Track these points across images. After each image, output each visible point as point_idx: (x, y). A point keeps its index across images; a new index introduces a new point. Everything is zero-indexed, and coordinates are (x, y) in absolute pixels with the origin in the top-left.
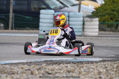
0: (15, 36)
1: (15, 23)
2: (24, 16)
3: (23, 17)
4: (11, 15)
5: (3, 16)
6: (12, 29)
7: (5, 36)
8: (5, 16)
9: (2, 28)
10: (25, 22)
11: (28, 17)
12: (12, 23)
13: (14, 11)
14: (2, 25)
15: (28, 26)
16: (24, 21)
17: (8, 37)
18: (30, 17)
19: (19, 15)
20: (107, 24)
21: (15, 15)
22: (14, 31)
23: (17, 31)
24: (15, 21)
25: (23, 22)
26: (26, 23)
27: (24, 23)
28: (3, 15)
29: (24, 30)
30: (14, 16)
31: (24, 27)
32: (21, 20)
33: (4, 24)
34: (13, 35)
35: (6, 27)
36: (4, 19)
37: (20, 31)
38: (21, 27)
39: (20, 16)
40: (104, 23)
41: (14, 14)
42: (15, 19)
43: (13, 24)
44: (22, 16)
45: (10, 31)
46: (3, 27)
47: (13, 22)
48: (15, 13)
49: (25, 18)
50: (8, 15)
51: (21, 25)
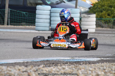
0: (11, 32)
1: (10, 18)
3: (19, 12)
4: (7, 10)
6: (8, 25)
8: (1, 11)
10: (21, 17)
11: (24, 13)
12: (8, 18)
13: (10, 6)
15: (24, 22)
17: (4, 33)
18: (26, 13)
20: (104, 20)
23: (13, 26)
24: (10, 16)
25: (18, 17)
26: (22, 19)
29: (19, 25)
31: (19, 23)
32: (17, 16)
34: (9, 30)
35: (2, 23)
37: (15, 26)
38: (17, 22)
39: (16, 12)
40: (101, 19)
41: (10, 9)
42: (10, 14)
43: (9, 20)
45: (6, 26)
49: (21, 13)
50: (4, 10)
51: (17, 20)
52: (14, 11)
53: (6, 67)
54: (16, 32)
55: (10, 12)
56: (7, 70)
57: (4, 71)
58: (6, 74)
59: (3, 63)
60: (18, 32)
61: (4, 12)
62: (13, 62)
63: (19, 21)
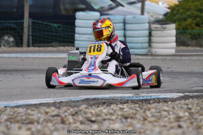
0: (34, 58)
1: (33, 36)
2: (48, 24)
3: (47, 25)
4: (27, 21)
5: (12, 23)
6: (28, 46)
7: (17, 57)
8: (16, 23)
9: (12, 44)
10: (50, 34)
11: (56, 25)
12: (29, 35)
13: (31, 16)
14: (12, 39)
15: (56, 41)
16: (48, 32)
17: (22, 60)
18: (59, 25)
19: (41, 22)
20: (191, 34)
21: (32, 22)
22: (31, 48)
23: (37, 48)
24: (32, 32)
25: (46, 33)
26: (52, 36)
27: (48, 35)
28: (13, 21)
29: (48, 46)
30: (31, 24)
31: (48, 42)
32: (44, 31)
33: (14, 37)
34: (30, 55)
35: (19, 43)
36: (14, 29)
37: (42, 49)
38: (44, 42)
39: (42, 24)
41: (31, 20)
42: (32, 29)
43: (31, 37)
44: (46, 23)
45: (25, 48)
46: (13, 42)
47: (30, 33)
48: (33, 19)
49: (50, 26)
50: (21, 21)
51: (44, 38)
52: (38, 23)
54: (43, 58)
55: (32, 25)
56: (26, 114)
58: (25, 120)
60: (46, 58)
61: (22, 24)
62: (36, 103)
63: (48, 39)
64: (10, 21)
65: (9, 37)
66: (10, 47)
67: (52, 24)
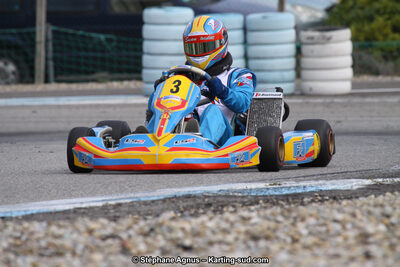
0: (59, 107)
1: (55, 59)
2: (87, 34)
3: (83, 36)
4: (42, 30)
5: (12, 34)
6: (47, 81)
7: (23, 107)
8: (20, 34)
9: (12, 77)
10: (91, 54)
11: (102, 37)
12: (47, 59)
13: (51, 18)
14: (11, 68)
15: (103, 69)
16: (86, 50)
17: (34, 112)
18: (109, 36)
19: (71, 31)
20: (382, 50)
21: (54, 32)
22: (53, 86)
23: (64, 86)
24: (55, 51)
25: (83, 53)
26: (95, 58)
27: (86, 58)
28: (14, 31)
29: (87, 81)
30: (50, 36)
31: (87, 73)
32: (79, 49)
33: (16, 63)
34: (51, 101)
35: (26, 75)
36: (16, 47)
37: (74, 86)
38: (79, 72)
39: (74, 35)
40: (371, 46)
41: (51, 28)
42: (54, 45)
43: (51, 63)
44: (81, 33)
45: (40, 87)
46: (14, 73)
47: (50, 55)
48: (54, 24)
49: (91, 38)
50: (30, 30)
51: (78, 64)
52: (66, 34)
53: (44, 224)
54: (78, 107)
55: (54, 38)
56: (47, 235)
57: (38, 240)
58: (46, 248)
59: (34, 212)
60: (84, 106)
61: (32, 37)
62: (67, 207)
63: (86, 65)
64: (8, 31)
65: (6, 64)
66: (8, 83)
67: (94, 35)
